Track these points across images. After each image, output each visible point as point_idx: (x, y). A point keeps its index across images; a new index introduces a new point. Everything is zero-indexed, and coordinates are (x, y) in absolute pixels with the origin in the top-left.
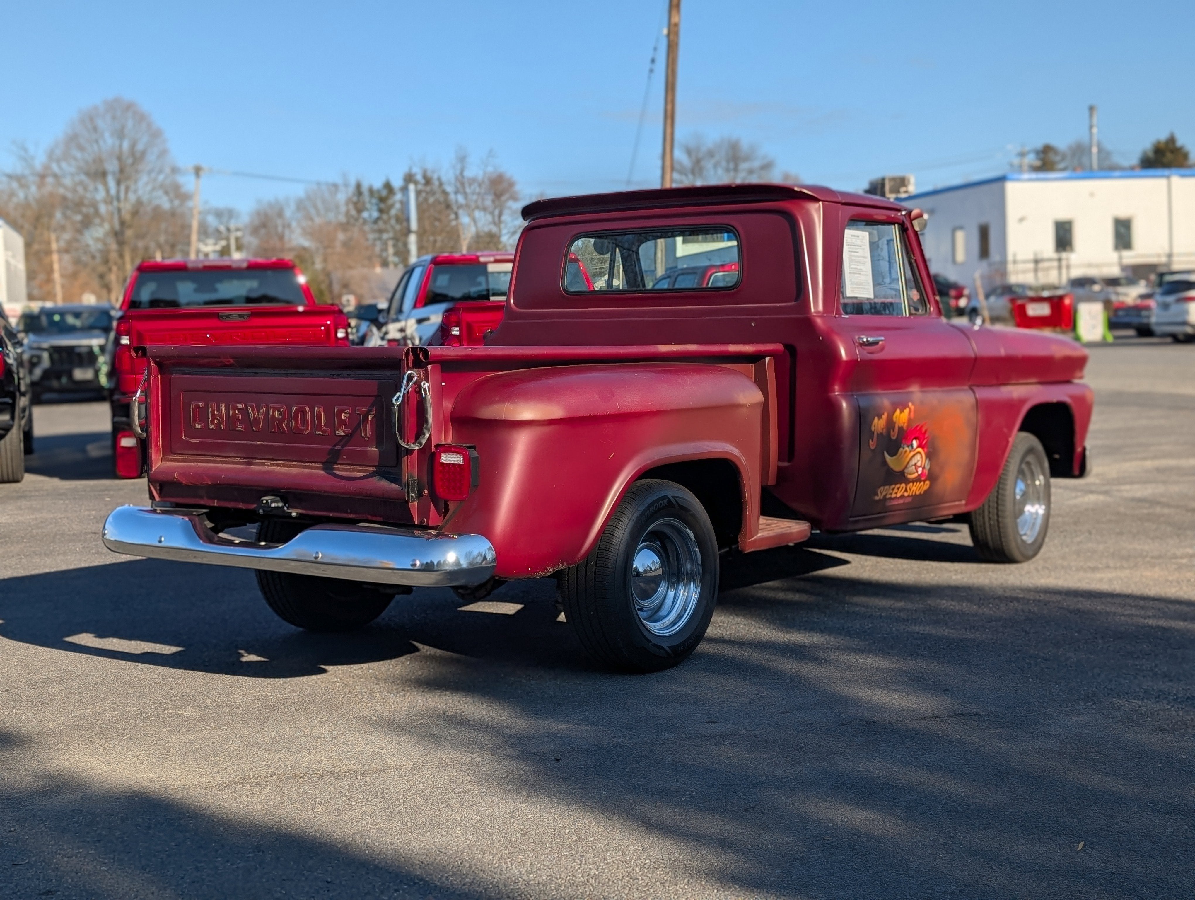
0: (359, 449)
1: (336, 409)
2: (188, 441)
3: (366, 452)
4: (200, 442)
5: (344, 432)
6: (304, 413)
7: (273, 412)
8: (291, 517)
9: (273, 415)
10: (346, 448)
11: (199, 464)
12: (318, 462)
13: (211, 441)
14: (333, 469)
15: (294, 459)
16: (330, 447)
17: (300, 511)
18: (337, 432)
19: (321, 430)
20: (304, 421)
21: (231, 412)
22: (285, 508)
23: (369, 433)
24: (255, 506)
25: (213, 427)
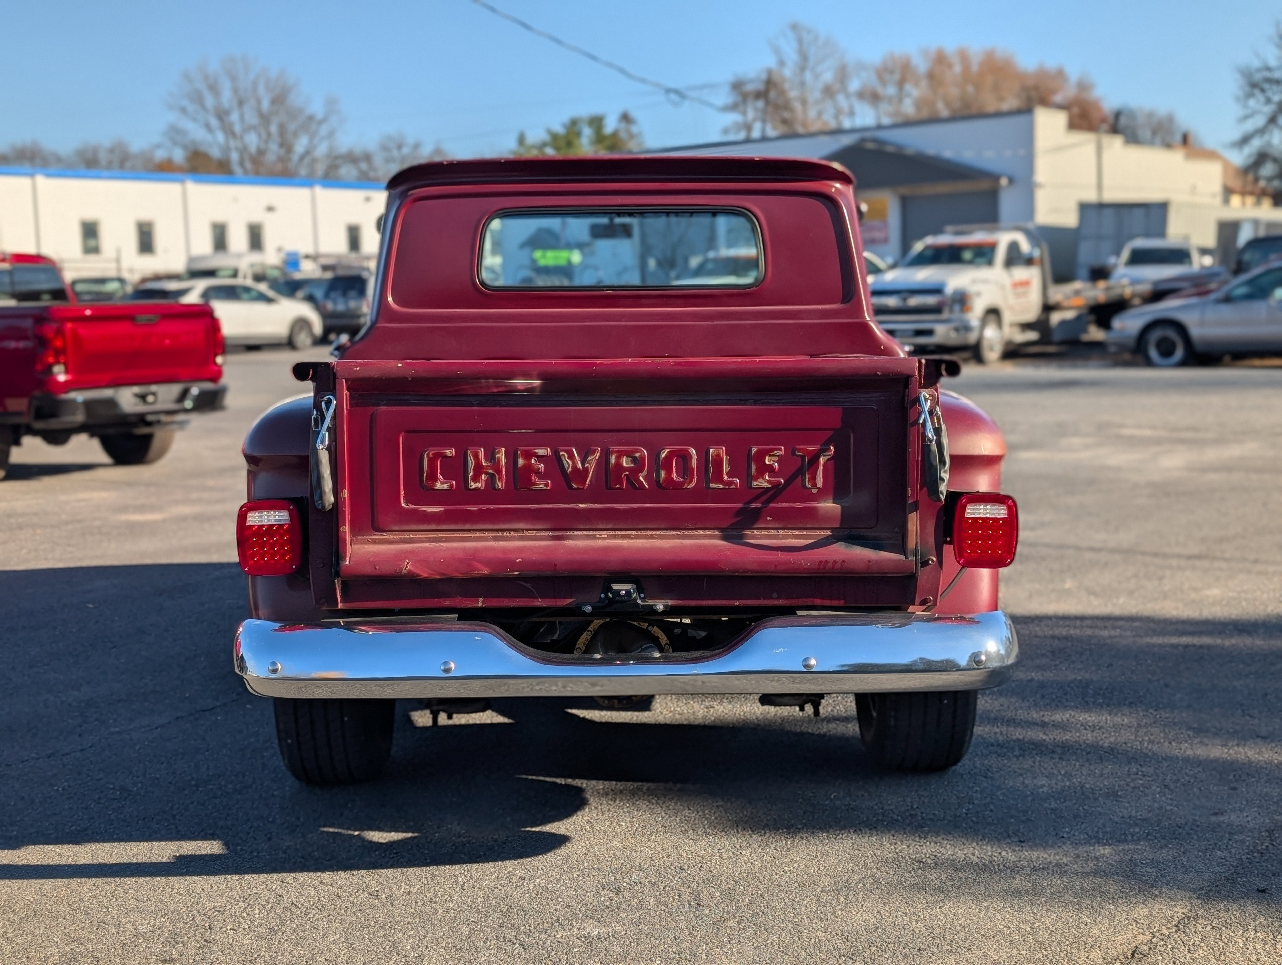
0: (799, 505)
1: (754, 450)
2: (416, 511)
3: (815, 509)
4: (446, 511)
5: (768, 482)
6: (685, 457)
7: (618, 458)
8: (655, 612)
9: (618, 464)
10: (772, 505)
11: (442, 544)
12: (714, 529)
13: (474, 508)
14: (742, 537)
15: (662, 526)
16: (740, 505)
17: (670, 602)
18: (755, 483)
19: (721, 480)
20: (686, 470)
21: (521, 462)
22: (639, 601)
23: (820, 482)
24: (570, 601)
25: (478, 485)
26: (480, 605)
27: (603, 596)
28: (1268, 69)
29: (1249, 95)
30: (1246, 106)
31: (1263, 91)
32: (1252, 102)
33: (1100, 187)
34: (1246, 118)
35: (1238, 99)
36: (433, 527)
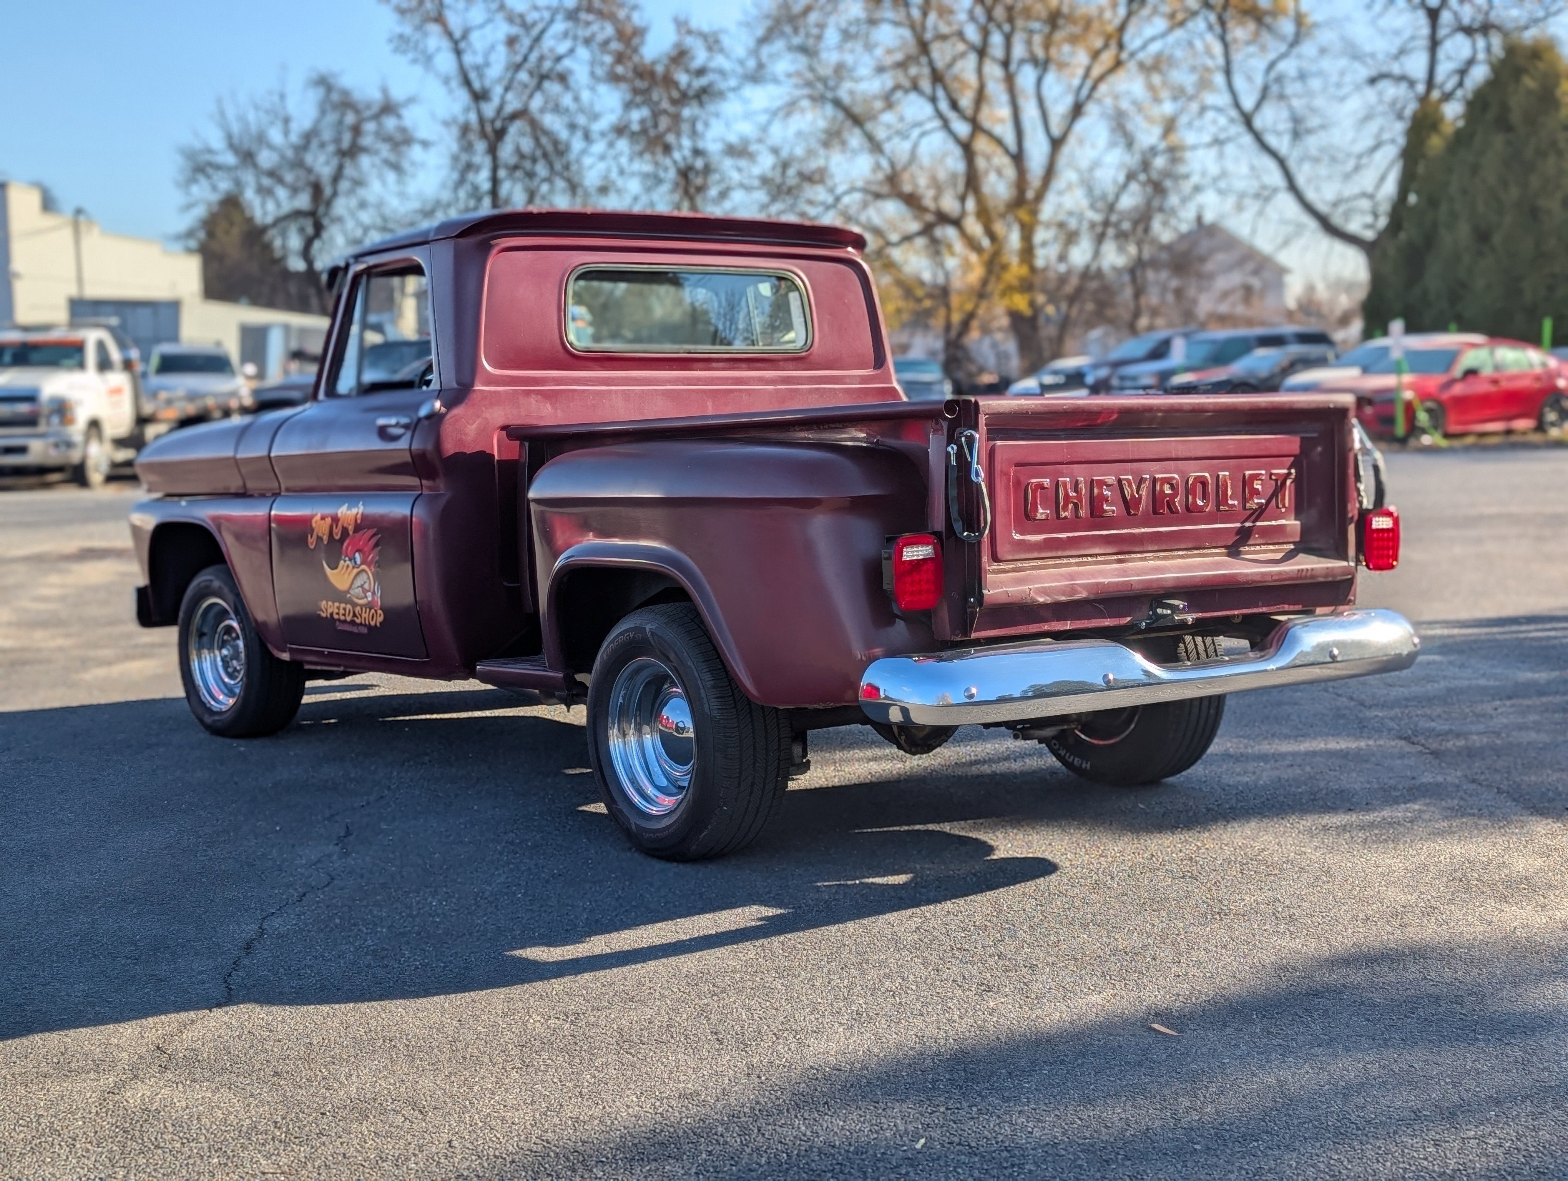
0: (1274, 523)
1: (1247, 475)
2: (1023, 541)
3: (1284, 526)
4: (1044, 539)
5: (1256, 503)
6: (1204, 483)
7: (1162, 485)
9: (1162, 491)
10: (1258, 523)
12: (1222, 547)
13: (1063, 536)
14: (1241, 553)
16: (1238, 525)
17: (1194, 616)
18: (1248, 505)
19: (1227, 503)
20: (1204, 494)
21: (1096, 490)
22: (1175, 616)
23: (1287, 502)
24: (1129, 619)
25: (1067, 514)
26: (1068, 628)
27: (1151, 613)
28: (210, 151)
29: (191, 180)
30: (188, 193)
31: (208, 177)
32: (195, 189)
33: (80, 280)
34: (189, 207)
35: (178, 185)
36: (1036, 555)
